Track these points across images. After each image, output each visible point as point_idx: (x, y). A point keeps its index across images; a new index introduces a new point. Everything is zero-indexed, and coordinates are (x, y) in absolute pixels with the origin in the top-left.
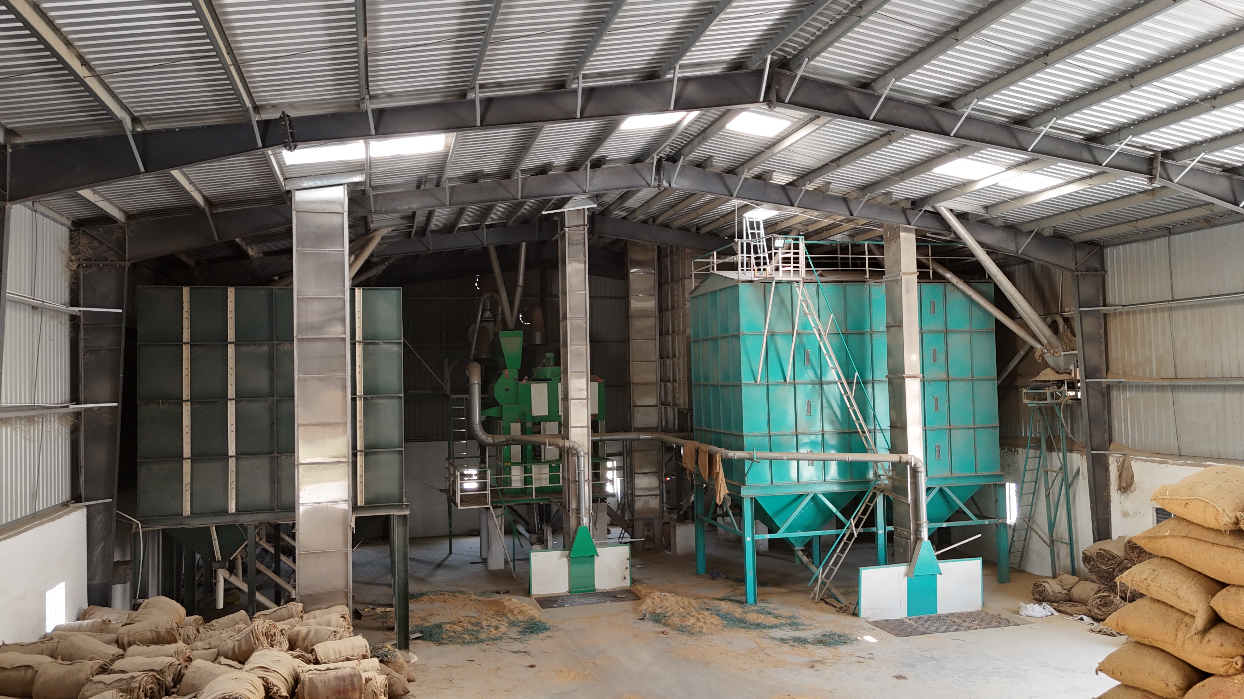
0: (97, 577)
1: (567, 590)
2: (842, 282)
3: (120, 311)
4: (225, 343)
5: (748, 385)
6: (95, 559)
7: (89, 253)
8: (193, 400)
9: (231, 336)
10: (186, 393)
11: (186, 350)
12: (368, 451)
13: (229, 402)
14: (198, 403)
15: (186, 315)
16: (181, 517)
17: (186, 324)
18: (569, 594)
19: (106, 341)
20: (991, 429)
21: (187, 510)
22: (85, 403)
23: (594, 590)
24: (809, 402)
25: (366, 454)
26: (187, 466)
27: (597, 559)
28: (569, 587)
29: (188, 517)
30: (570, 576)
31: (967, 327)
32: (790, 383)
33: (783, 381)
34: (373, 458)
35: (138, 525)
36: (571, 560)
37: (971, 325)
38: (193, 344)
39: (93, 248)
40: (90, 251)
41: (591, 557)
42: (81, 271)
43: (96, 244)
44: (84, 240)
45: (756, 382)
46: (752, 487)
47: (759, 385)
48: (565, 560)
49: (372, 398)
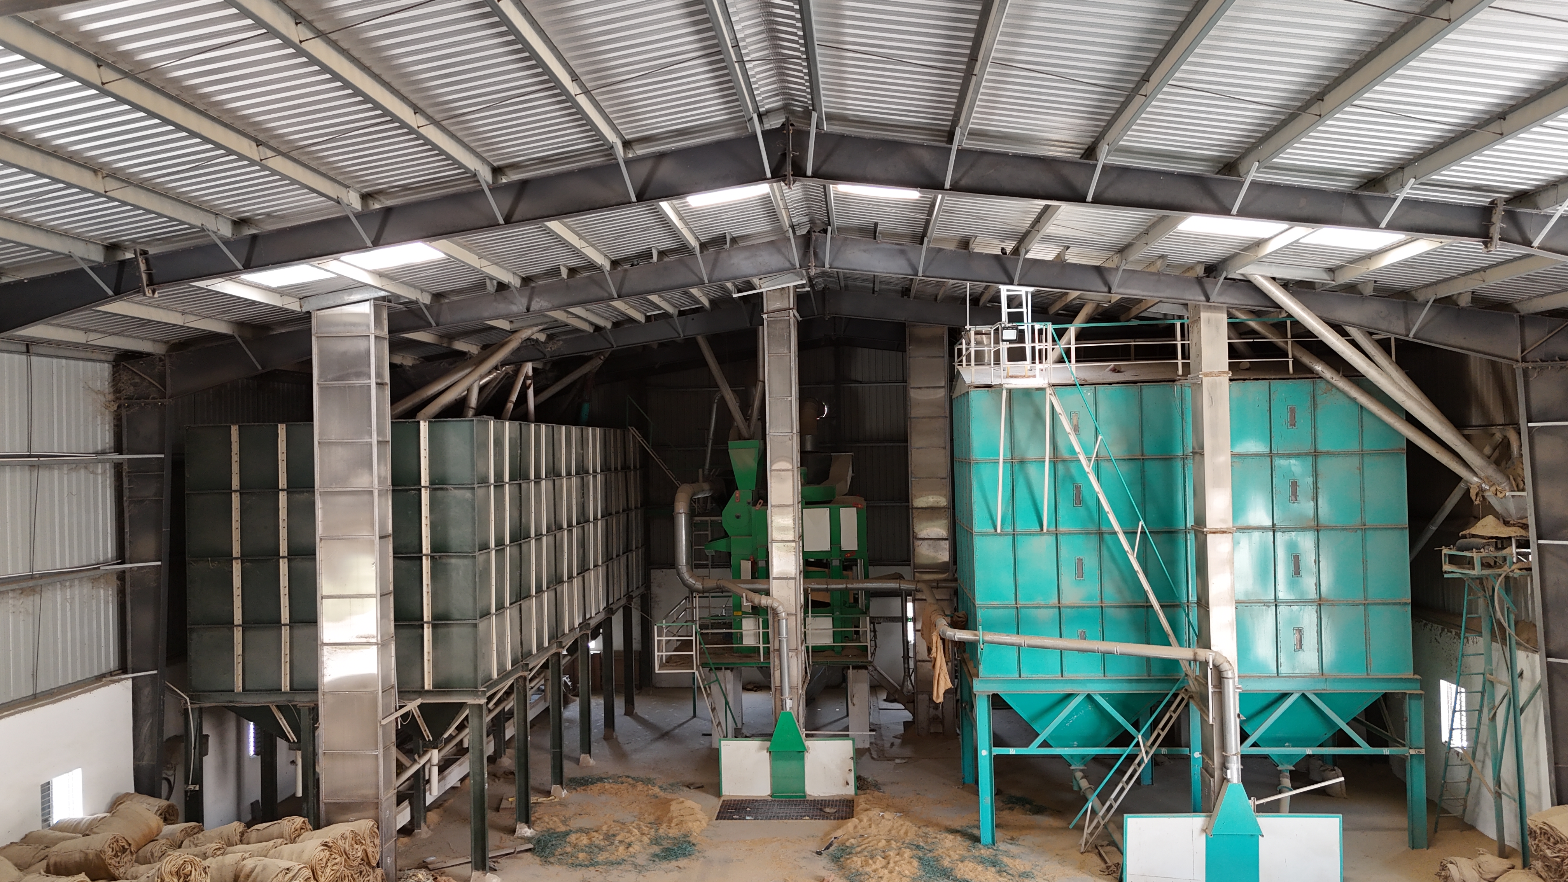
0: (146, 758)
1: (769, 793)
2: (1135, 382)
3: (162, 456)
4: (276, 490)
5: (984, 535)
6: (143, 737)
7: (130, 390)
8: (243, 558)
9: (283, 482)
10: (236, 551)
11: (236, 499)
12: (436, 622)
13: (281, 560)
14: (248, 561)
15: (235, 458)
16: (232, 694)
17: (235, 468)
18: (770, 798)
19: (149, 491)
20: (1397, 607)
21: (239, 686)
22: (131, 563)
23: (805, 796)
24: (1080, 560)
25: (435, 627)
26: (238, 635)
27: (806, 755)
28: (771, 789)
29: (239, 693)
30: (773, 776)
31: (1355, 447)
32: (1049, 533)
33: (1038, 529)
34: (441, 631)
35: (186, 700)
36: (775, 755)
37: (1362, 443)
38: (243, 491)
39: (135, 385)
40: (132, 388)
41: (800, 753)
42: (124, 412)
43: (137, 380)
44: (125, 377)
45: (996, 531)
46: (988, 681)
47: (1000, 535)
48: (765, 755)
49: (440, 557)
